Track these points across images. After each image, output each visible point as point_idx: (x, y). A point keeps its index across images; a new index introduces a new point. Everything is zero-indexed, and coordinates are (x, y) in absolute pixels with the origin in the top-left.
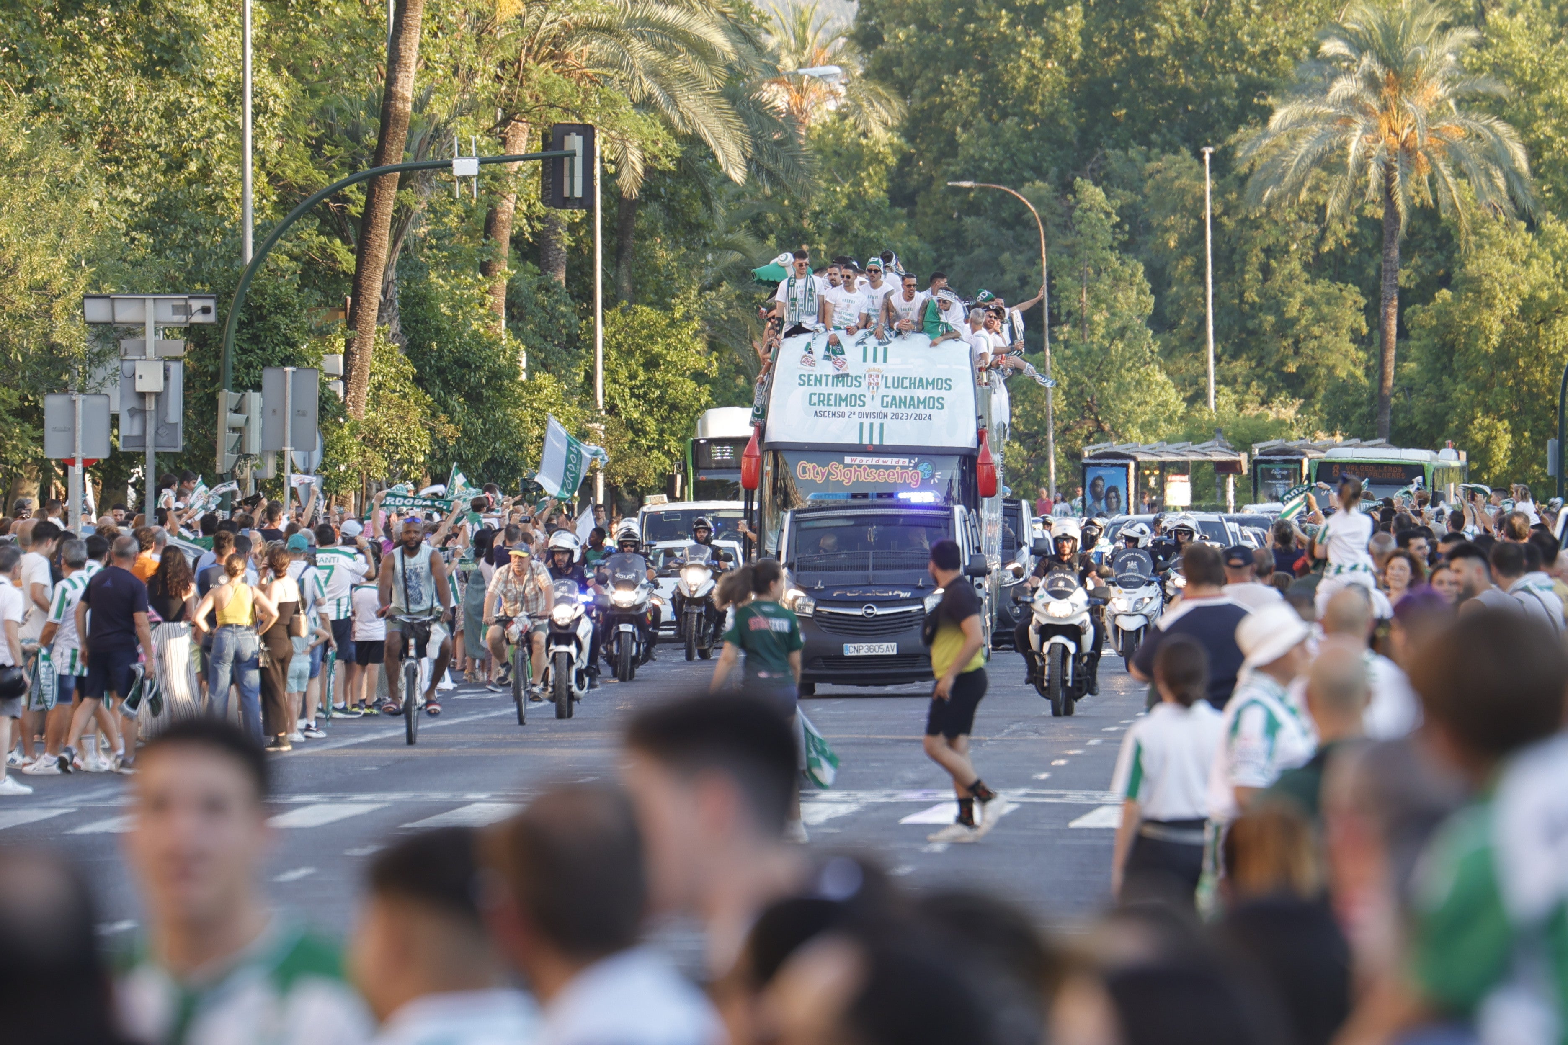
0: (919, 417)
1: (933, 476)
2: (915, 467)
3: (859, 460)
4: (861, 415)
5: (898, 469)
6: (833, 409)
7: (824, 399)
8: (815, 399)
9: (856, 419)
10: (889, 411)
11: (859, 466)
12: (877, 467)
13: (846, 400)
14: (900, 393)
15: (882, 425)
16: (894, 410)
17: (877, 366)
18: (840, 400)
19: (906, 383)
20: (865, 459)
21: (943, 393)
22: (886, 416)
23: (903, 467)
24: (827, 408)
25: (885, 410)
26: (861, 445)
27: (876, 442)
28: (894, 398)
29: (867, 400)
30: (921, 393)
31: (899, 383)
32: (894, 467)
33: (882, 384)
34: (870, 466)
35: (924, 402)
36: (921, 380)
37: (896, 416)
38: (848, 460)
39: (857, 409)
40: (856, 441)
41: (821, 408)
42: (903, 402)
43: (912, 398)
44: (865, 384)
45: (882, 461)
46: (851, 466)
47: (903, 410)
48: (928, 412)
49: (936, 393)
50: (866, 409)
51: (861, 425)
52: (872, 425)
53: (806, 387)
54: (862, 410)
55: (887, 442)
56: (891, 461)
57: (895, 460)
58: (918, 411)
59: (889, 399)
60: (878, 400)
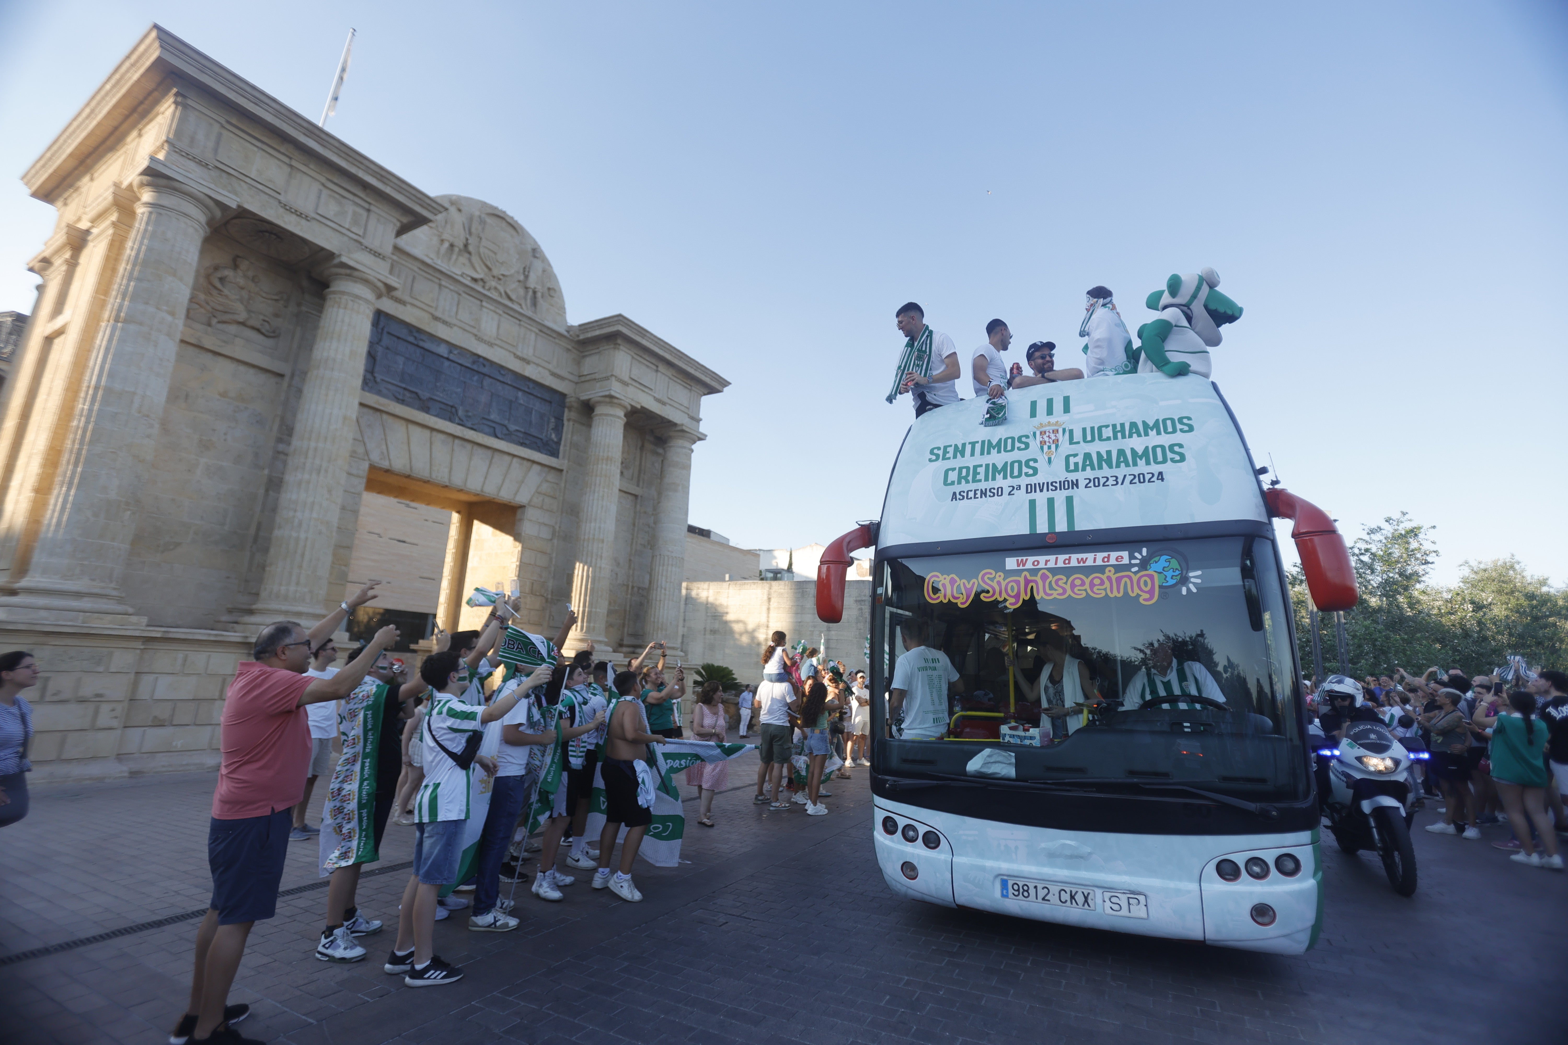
0: (1140, 478)
1: (1184, 580)
2: (1144, 564)
3: (1030, 561)
4: (1030, 489)
5: (1110, 572)
6: (983, 485)
7: (967, 475)
8: (953, 476)
9: (1022, 497)
10: (1081, 476)
11: (1034, 572)
12: (1068, 571)
13: (1005, 470)
14: (1101, 447)
15: (1069, 500)
16: (1089, 473)
17: (1052, 419)
18: (993, 471)
19: (1108, 432)
20: (1042, 559)
21: (1178, 438)
22: (1075, 484)
23: (1118, 568)
24: (972, 486)
25: (1072, 477)
26: (1033, 536)
27: (1061, 526)
28: (1087, 456)
29: (1042, 465)
30: (1138, 443)
31: (1095, 434)
32: (1101, 569)
33: (1064, 440)
34: (1054, 571)
35: (1147, 455)
36: (1133, 425)
37: (1095, 482)
38: (1011, 563)
39: (1024, 481)
40: (1026, 531)
41: (964, 487)
42: (1105, 460)
43: (1121, 452)
44: (1034, 445)
45: (1075, 559)
46: (1017, 572)
47: (1106, 471)
48: (1155, 468)
49: (1165, 440)
50: (1040, 479)
51: (1032, 503)
52: (1051, 502)
53: (940, 462)
54: (1033, 480)
55: (1081, 525)
56: (1093, 558)
57: (1100, 556)
58: (1136, 471)
59: (1079, 459)
60: (1059, 464)
